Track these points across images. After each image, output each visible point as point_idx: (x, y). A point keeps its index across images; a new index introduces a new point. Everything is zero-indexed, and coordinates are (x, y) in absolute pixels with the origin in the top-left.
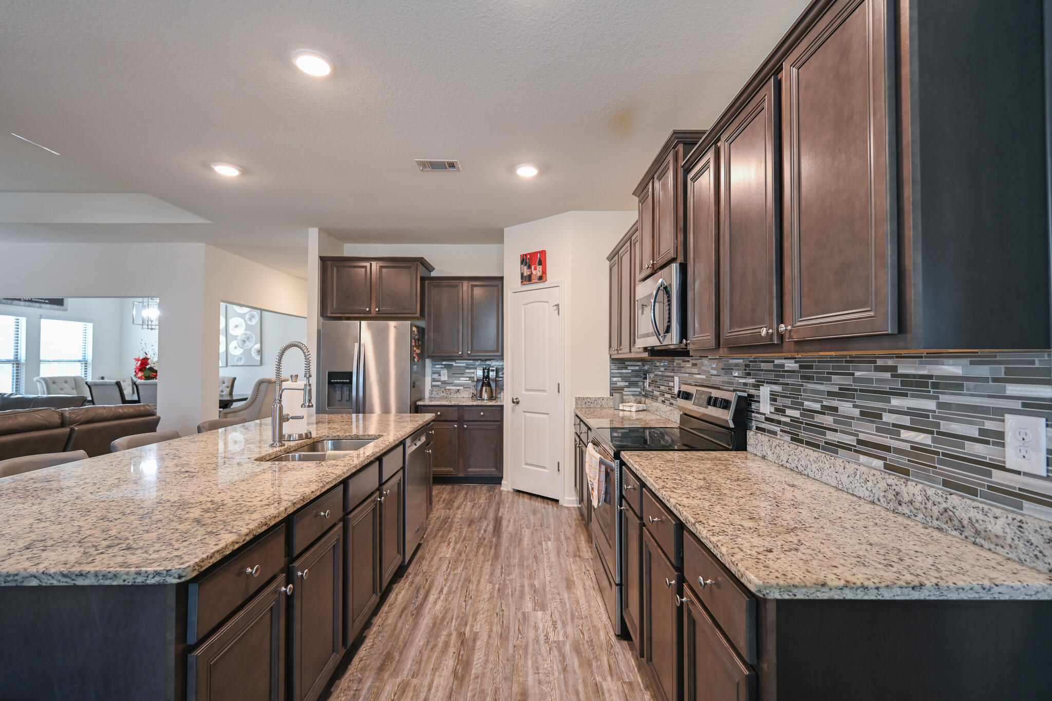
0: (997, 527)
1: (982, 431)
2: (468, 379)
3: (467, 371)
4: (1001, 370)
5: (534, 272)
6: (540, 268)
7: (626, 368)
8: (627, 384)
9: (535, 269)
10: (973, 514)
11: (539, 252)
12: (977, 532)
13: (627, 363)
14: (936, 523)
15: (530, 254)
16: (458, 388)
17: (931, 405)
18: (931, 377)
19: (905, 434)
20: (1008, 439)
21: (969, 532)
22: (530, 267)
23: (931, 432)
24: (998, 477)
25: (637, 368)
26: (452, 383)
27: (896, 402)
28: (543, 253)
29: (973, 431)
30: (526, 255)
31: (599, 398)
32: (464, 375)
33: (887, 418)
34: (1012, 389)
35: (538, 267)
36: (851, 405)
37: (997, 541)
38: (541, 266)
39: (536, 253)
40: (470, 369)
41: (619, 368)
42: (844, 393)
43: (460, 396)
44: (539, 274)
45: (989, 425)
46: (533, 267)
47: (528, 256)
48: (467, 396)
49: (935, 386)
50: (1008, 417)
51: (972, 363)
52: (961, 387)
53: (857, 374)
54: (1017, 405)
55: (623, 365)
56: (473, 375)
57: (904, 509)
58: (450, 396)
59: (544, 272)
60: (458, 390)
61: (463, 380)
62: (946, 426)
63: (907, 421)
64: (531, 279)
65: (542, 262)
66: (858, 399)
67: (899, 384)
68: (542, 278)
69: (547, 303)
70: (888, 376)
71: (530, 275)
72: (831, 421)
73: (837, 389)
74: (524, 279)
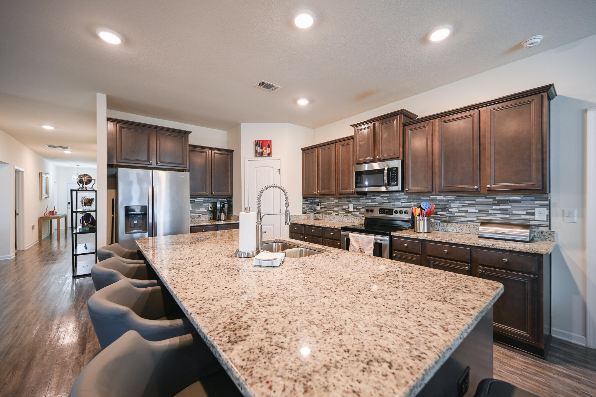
1: (527, 213)
2: (204, 209)
3: (204, 204)
4: (533, 198)
5: (265, 151)
6: (268, 149)
7: (308, 201)
8: (308, 208)
9: (266, 149)
11: (269, 141)
13: (308, 199)
15: (263, 141)
16: (199, 215)
17: (509, 207)
18: (509, 200)
19: (498, 216)
20: (536, 213)
22: (262, 148)
23: (509, 214)
24: (532, 222)
25: (312, 201)
26: (195, 212)
27: (494, 207)
28: (270, 141)
29: (524, 213)
30: (259, 141)
31: (299, 215)
32: (202, 207)
33: (491, 212)
34: (536, 202)
35: (267, 148)
36: (474, 209)
38: (269, 148)
39: (267, 141)
40: (206, 203)
41: (306, 201)
42: (470, 205)
43: (200, 219)
44: (268, 152)
45: (529, 211)
46: (264, 148)
47: (261, 142)
48: (205, 219)
49: (510, 202)
50: (536, 208)
51: (524, 196)
52: (520, 202)
53: (477, 200)
54: (538, 206)
55: (307, 200)
56: (207, 207)
58: (194, 220)
59: (271, 151)
60: (199, 216)
61: (202, 210)
62: (514, 212)
63: (499, 212)
64: (262, 154)
65: (269, 146)
66: (478, 207)
67: (496, 202)
68: (269, 154)
69: (273, 168)
70: (492, 200)
71: (261, 152)
72: (463, 214)
73: (467, 205)
74: (257, 154)
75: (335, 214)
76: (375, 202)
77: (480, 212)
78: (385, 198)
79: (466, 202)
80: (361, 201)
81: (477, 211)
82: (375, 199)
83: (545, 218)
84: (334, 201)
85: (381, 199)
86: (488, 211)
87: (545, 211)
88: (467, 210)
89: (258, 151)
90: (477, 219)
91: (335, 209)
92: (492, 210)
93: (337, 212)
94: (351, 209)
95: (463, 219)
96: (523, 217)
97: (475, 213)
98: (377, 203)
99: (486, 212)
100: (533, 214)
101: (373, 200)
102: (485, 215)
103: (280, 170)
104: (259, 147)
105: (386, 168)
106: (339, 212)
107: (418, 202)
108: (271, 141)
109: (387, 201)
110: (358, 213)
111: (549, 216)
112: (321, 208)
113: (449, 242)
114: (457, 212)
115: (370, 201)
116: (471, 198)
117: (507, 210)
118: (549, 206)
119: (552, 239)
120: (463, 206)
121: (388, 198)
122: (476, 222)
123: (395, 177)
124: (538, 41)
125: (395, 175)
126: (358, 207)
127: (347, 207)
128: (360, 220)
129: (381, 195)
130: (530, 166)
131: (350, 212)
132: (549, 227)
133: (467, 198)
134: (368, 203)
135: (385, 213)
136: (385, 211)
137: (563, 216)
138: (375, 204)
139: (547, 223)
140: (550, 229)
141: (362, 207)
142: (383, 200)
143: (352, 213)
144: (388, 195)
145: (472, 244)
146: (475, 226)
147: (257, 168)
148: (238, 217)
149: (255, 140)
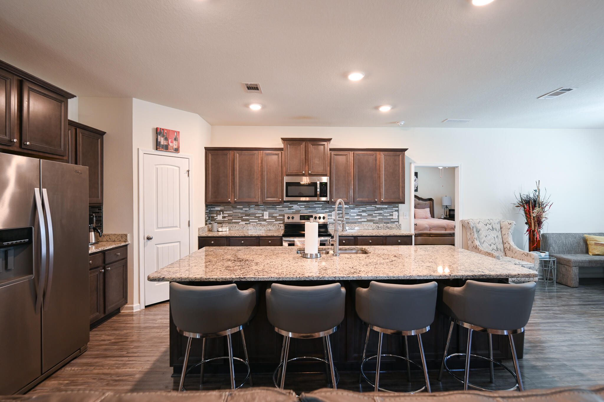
0: (393, 226)
1: (390, 215)
4: (392, 206)
5: (171, 144)
9: (172, 142)
10: (391, 226)
12: (391, 228)
14: (385, 229)
15: (167, 130)
17: (382, 212)
18: (382, 207)
19: (377, 217)
21: (390, 228)
22: (166, 139)
24: (392, 220)
27: (376, 212)
29: (389, 215)
33: (374, 215)
34: (394, 209)
35: (174, 142)
36: (365, 213)
37: (394, 228)
38: (177, 142)
42: (363, 211)
44: (175, 147)
45: (391, 214)
46: (170, 140)
49: (383, 209)
50: (394, 212)
51: (389, 205)
52: (387, 209)
53: (367, 208)
54: (394, 211)
57: (380, 229)
59: (178, 146)
62: (384, 215)
63: (378, 215)
64: (167, 148)
65: (177, 139)
66: (367, 212)
67: (376, 209)
68: (177, 150)
69: (179, 167)
70: (374, 208)
71: (166, 145)
72: (359, 217)
73: (361, 211)
74: (158, 145)
75: (244, 223)
76: (293, 209)
77: (369, 215)
78: (302, 206)
79: (361, 209)
80: (277, 209)
81: (367, 215)
82: (293, 207)
83: (397, 218)
84: (244, 209)
85: (298, 207)
86: (372, 215)
87: (397, 213)
88: (361, 215)
89: (162, 143)
90: (367, 220)
91: (244, 218)
92: (375, 214)
93: (248, 220)
94: (266, 217)
95: (359, 220)
96: (388, 217)
97: (366, 216)
98: (295, 211)
99: (371, 215)
100: (392, 215)
101: (290, 208)
102: (370, 217)
103: (188, 171)
104: (162, 137)
105: (318, 183)
106: (250, 220)
107: (330, 209)
108: (179, 132)
109: (304, 209)
110: (274, 220)
111: (398, 216)
112: (224, 217)
113: (372, 235)
114: (356, 216)
115: (287, 209)
116: (364, 206)
117: (381, 213)
118: (398, 211)
119: (400, 228)
120: (359, 212)
121: (305, 207)
122: (366, 222)
123: (324, 190)
124: (403, 123)
125: (324, 189)
126: (274, 215)
127: (261, 215)
128: (277, 227)
129: (299, 204)
130: (399, 189)
131: (265, 220)
132: (398, 222)
133: (361, 206)
134: (284, 211)
135: (306, 219)
136: (306, 217)
137: (403, 216)
138: (292, 212)
139: (397, 220)
140: (399, 223)
141: (278, 215)
142: (300, 208)
143: (267, 220)
144: (306, 204)
145: (384, 235)
146: (367, 225)
147: (157, 166)
148: (126, 235)
149: (156, 127)
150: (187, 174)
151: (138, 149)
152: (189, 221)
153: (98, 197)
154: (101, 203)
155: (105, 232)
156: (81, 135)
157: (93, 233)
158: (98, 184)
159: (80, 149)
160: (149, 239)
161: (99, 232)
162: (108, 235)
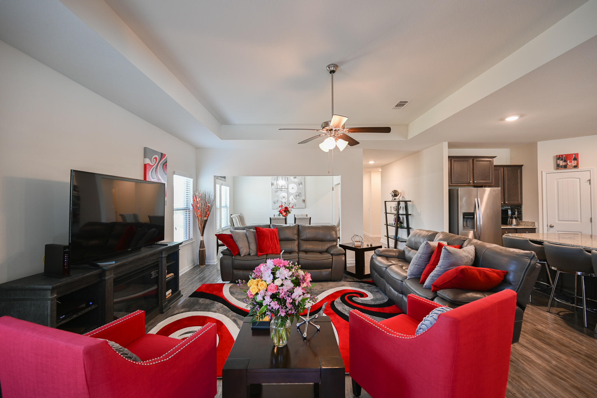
5: (569, 164)
6: (574, 162)
9: (570, 162)
11: (575, 154)
15: (567, 155)
22: (565, 161)
30: (562, 155)
38: (576, 161)
39: (573, 154)
44: (575, 164)
47: (564, 156)
64: (565, 167)
65: (576, 159)
69: (579, 179)
71: (565, 165)
74: (558, 166)
89: (561, 164)
103: (590, 180)
104: (561, 160)
108: (578, 154)
147: (558, 180)
148: (534, 223)
149: (556, 155)
150: (589, 183)
151: (542, 171)
152: (591, 219)
153: (518, 201)
154: (521, 204)
155: (524, 220)
156: (506, 170)
157: (515, 219)
158: (518, 194)
159: (506, 177)
160: (551, 227)
161: (517, 220)
162: (525, 222)
